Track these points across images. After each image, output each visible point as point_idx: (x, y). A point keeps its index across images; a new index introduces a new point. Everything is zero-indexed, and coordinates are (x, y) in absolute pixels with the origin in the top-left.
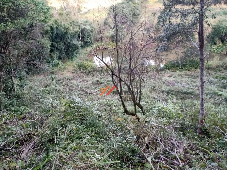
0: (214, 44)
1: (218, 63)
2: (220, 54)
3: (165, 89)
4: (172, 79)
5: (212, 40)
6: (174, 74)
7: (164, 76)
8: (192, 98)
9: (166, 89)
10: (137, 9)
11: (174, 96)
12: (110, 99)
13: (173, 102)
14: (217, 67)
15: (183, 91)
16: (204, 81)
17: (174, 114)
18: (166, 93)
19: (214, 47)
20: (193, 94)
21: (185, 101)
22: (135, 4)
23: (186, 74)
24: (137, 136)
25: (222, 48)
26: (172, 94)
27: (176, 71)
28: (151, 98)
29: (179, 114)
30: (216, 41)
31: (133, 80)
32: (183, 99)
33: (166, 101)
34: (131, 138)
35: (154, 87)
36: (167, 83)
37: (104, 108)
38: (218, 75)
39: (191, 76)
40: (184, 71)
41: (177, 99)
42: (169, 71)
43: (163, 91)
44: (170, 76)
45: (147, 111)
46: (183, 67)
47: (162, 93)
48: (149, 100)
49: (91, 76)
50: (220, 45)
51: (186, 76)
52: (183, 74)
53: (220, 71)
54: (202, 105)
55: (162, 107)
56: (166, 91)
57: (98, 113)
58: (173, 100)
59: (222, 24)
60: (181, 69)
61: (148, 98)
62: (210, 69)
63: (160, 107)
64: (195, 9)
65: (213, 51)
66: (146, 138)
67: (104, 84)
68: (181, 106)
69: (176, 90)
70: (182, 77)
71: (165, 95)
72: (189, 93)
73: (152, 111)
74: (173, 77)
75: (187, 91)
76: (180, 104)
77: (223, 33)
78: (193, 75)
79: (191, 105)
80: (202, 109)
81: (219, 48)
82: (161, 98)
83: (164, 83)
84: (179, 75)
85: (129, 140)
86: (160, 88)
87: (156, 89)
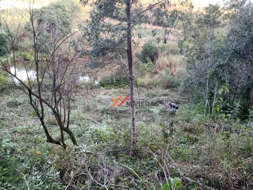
0: (145, 63)
1: (149, 81)
2: (150, 72)
3: (99, 108)
4: (107, 97)
5: (143, 58)
6: (109, 92)
7: (99, 94)
8: (126, 116)
9: (101, 109)
10: (67, 18)
11: (108, 115)
12: (32, 124)
13: (107, 123)
14: (148, 85)
15: (117, 110)
16: (134, 100)
17: (108, 137)
18: (100, 113)
19: (146, 65)
20: (127, 112)
21: (120, 120)
22: (65, 11)
23: (120, 92)
24: (60, 171)
25: (152, 67)
26: (107, 113)
27: (111, 89)
28: (84, 119)
29: (113, 135)
30: (147, 59)
31: (60, 100)
32: (118, 118)
33: (100, 121)
34: (52, 176)
35: (89, 107)
36: (102, 101)
37: (22, 137)
38: (149, 93)
39: (126, 93)
40: (119, 89)
41: (111, 119)
42: (104, 88)
43: (98, 110)
44: (105, 94)
45: (79, 136)
46: (117, 84)
47: (96, 113)
48: (82, 122)
49: (5, 95)
50: (150, 64)
51: (121, 93)
52: (118, 92)
53: (151, 88)
54: (133, 125)
55: (95, 130)
56: (101, 110)
57: (10, 145)
58: (107, 120)
59: (151, 43)
60: (116, 87)
61: (80, 120)
62: (143, 86)
63: (93, 129)
64: (122, 25)
65: (145, 69)
66: (72, 172)
67: (25, 105)
68: (115, 126)
69: (111, 109)
70: (117, 94)
71: (100, 115)
72: (123, 111)
73: (85, 135)
74: (108, 94)
75: (122, 110)
76: (114, 125)
77: (153, 52)
78: (127, 93)
79: (125, 124)
80: (134, 129)
81: (150, 66)
82: (95, 119)
83: (99, 101)
84: (114, 93)
85: (50, 179)
86: (94, 108)
87: (90, 108)
